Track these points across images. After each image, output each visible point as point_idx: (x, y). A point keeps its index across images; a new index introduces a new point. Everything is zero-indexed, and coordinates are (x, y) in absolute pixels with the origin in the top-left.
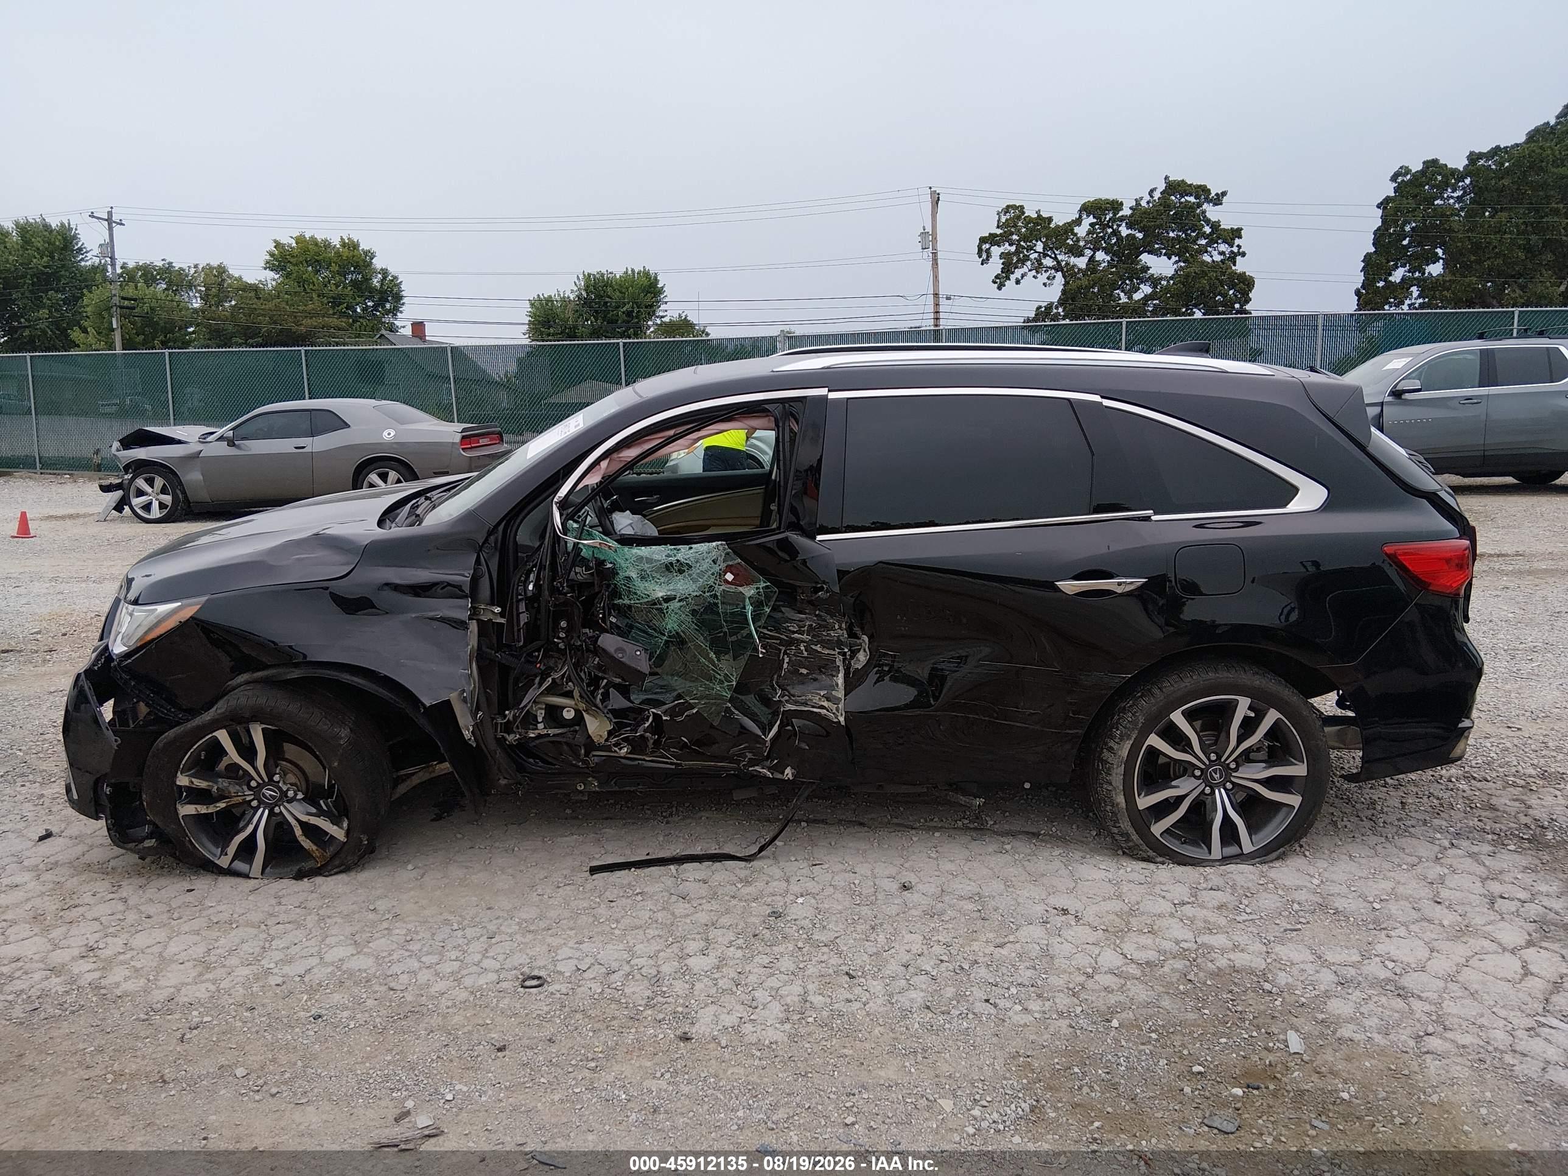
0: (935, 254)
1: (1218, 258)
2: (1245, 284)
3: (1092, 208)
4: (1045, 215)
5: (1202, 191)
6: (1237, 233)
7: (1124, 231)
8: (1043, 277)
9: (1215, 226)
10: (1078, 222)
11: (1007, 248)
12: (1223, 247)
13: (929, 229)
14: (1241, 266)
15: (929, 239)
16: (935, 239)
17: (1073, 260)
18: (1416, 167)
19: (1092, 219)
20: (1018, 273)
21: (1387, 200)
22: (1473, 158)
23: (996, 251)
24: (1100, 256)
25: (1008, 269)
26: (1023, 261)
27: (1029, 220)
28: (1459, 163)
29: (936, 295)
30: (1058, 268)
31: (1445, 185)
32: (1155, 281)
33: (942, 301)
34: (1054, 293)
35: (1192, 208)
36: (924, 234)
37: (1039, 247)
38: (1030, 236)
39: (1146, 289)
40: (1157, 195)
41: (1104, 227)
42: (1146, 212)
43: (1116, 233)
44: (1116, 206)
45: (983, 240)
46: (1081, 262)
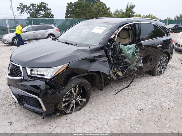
0: (13, 9)
1: (48, 12)
2: (52, 15)
3: (32, 5)
4: (26, 5)
5: (45, 4)
6: (50, 9)
7: (37, 8)
8: (27, 13)
9: (48, 8)
10: (30, 6)
11: (21, 9)
12: (49, 11)
13: (11, 5)
14: (51, 13)
15: (11, 7)
16: (12, 7)
17: (30, 11)
18: (70, 3)
19: (32, 6)
20: (23, 12)
21: (67, 6)
22: (75, 2)
23: (19, 9)
24: (34, 11)
25: (21, 12)
26: (24, 11)
27: (24, 5)
28: (74, 3)
29: (14, 15)
30: (29, 12)
31: (73, 5)
32: (42, 15)
33: (15, 16)
34: (29, 15)
35: (45, 6)
36: (10, 6)
37: (25, 9)
38: (24, 8)
39: (41, 15)
40: (40, 3)
41: (34, 7)
42: (39, 6)
43: (35, 8)
44: (35, 5)
45: (17, 8)
46: (32, 12)
